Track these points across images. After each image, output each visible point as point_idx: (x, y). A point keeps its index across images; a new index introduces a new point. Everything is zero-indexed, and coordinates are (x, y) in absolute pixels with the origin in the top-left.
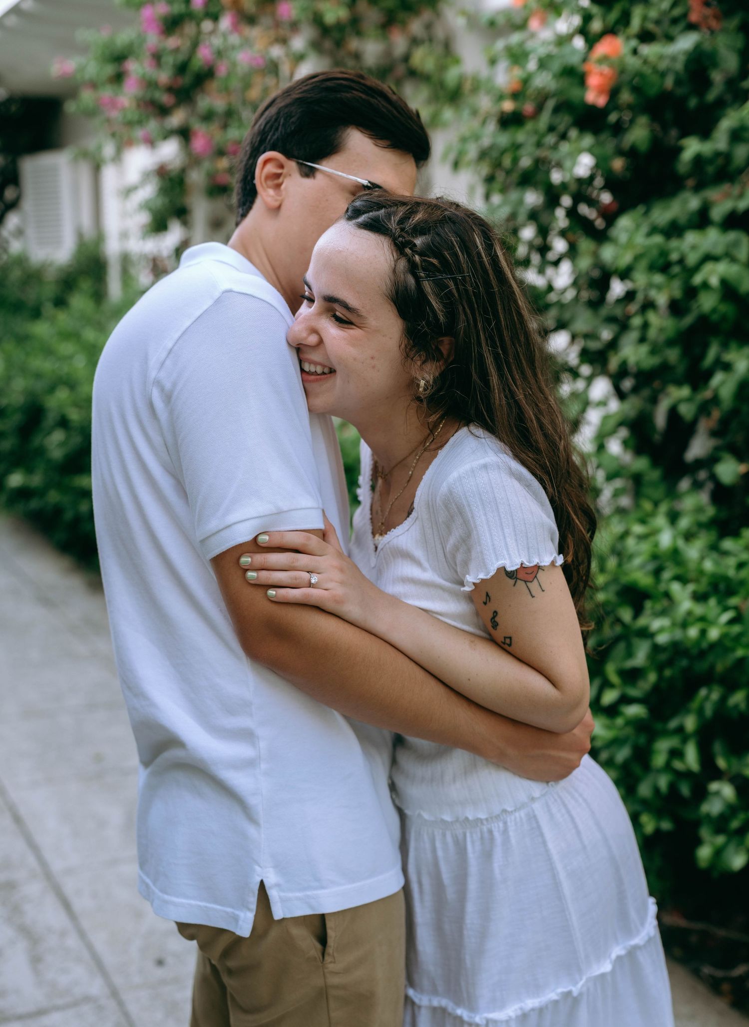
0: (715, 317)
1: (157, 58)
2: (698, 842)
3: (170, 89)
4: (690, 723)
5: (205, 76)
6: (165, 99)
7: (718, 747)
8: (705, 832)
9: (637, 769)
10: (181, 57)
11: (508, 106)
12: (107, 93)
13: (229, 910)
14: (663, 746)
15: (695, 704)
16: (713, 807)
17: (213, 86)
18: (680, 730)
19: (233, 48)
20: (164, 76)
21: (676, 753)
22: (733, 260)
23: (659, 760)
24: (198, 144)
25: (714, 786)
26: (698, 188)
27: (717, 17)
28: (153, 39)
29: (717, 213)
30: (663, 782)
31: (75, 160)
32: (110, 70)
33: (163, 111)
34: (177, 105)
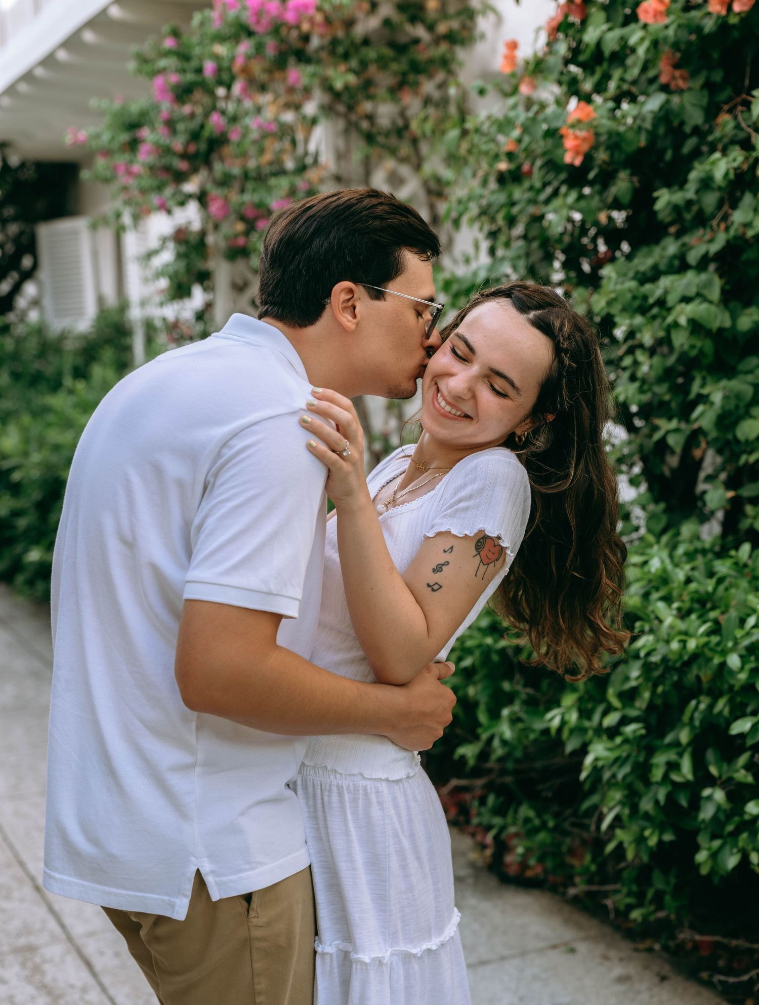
0: (694, 353)
1: (171, 124)
2: (697, 848)
3: (184, 156)
4: (684, 736)
5: (217, 143)
6: (182, 165)
7: (710, 755)
8: (702, 839)
9: (639, 786)
10: (194, 125)
11: (503, 166)
12: (121, 160)
13: (165, 898)
14: (660, 760)
15: (686, 718)
16: (707, 813)
17: (227, 150)
18: (677, 744)
19: (247, 113)
20: (178, 144)
21: (673, 766)
22: (705, 300)
23: (657, 774)
24: (215, 207)
25: (707, 792)
26: (678, 235)
27: (684, 78)
28: (166, 106)
29: (693, 257)
30: (662, 795)
31: (94, 227)
32: (124, 137)
33: (180, 177)
34: (195, 170)
